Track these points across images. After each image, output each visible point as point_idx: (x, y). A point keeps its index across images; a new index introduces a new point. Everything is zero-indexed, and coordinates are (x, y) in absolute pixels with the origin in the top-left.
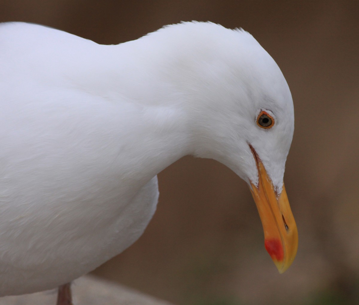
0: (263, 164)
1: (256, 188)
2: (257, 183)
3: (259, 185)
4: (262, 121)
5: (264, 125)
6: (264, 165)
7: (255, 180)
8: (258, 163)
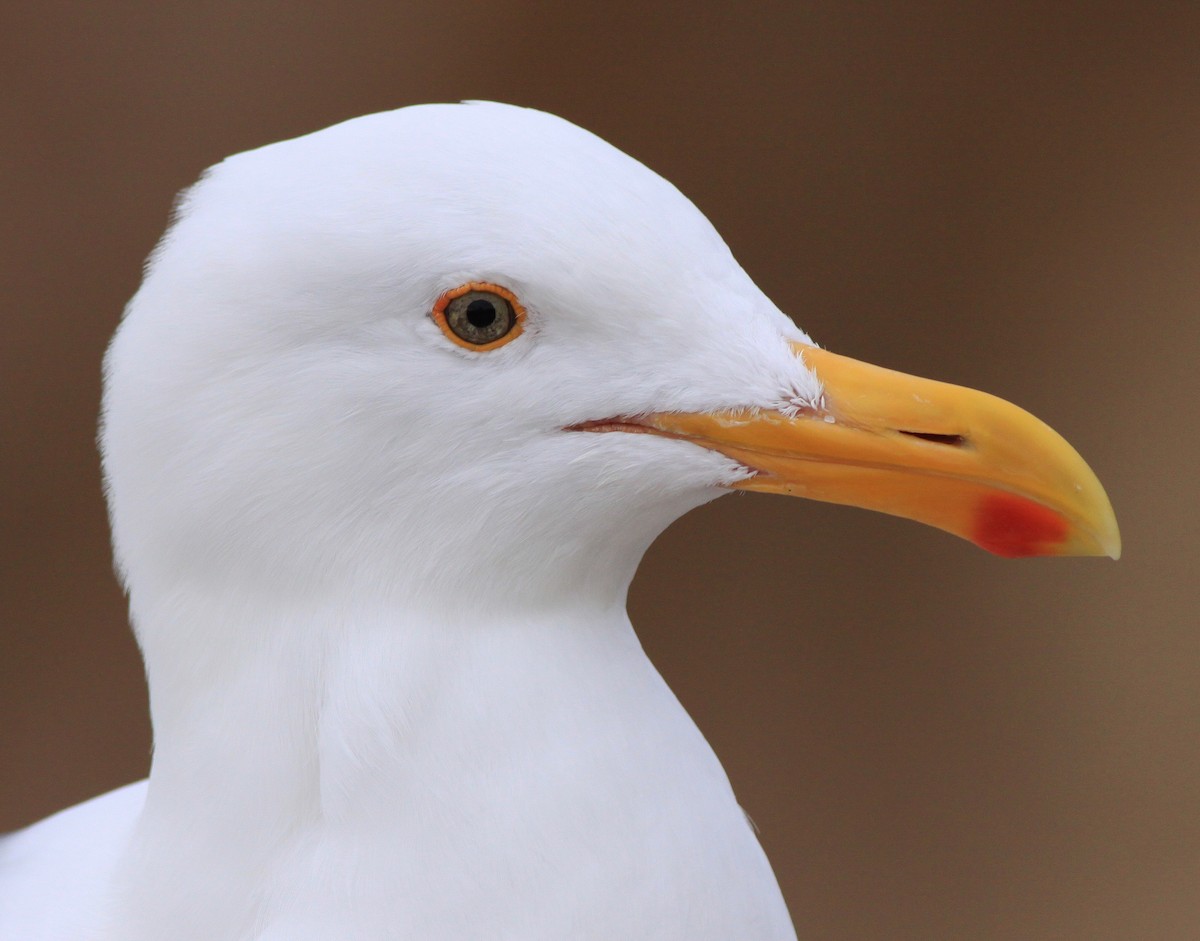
0: (663, 410)
1: (752, 477)
2: (736, 469)
3: (744, 464)
4: (471, 328)
5: (499, 332)
6: (673, 409)
7: (716, 470)
8: (651, 428)
